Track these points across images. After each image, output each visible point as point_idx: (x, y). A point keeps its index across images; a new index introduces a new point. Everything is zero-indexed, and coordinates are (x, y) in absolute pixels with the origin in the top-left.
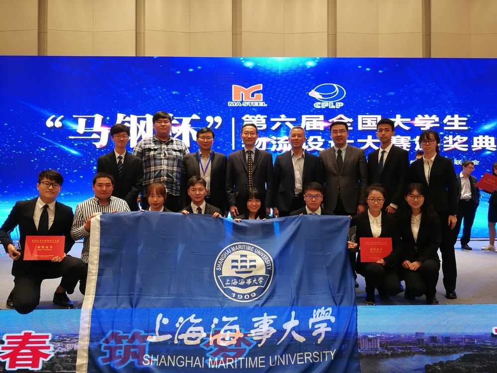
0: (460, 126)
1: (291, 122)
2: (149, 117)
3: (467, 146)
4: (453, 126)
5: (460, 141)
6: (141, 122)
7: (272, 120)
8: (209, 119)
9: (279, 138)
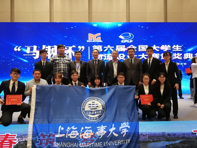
0: (179, 49)
1: (112, 48)
2: (56, 47)
3: (182, 57)
4: (176, 49)
5: (179, 56)
6: (52, 48)
7: (105, 47)
8: (79, 47)
9: (107, 55)
